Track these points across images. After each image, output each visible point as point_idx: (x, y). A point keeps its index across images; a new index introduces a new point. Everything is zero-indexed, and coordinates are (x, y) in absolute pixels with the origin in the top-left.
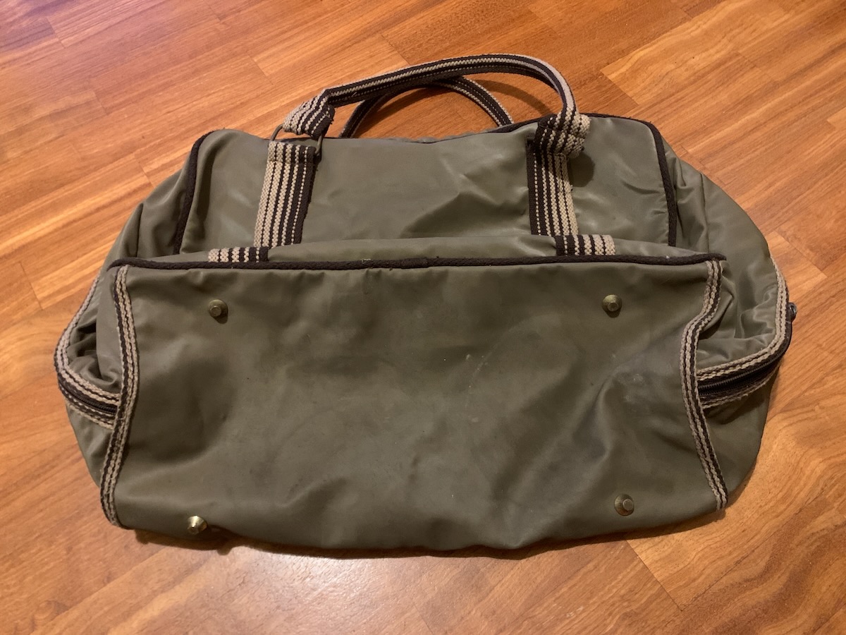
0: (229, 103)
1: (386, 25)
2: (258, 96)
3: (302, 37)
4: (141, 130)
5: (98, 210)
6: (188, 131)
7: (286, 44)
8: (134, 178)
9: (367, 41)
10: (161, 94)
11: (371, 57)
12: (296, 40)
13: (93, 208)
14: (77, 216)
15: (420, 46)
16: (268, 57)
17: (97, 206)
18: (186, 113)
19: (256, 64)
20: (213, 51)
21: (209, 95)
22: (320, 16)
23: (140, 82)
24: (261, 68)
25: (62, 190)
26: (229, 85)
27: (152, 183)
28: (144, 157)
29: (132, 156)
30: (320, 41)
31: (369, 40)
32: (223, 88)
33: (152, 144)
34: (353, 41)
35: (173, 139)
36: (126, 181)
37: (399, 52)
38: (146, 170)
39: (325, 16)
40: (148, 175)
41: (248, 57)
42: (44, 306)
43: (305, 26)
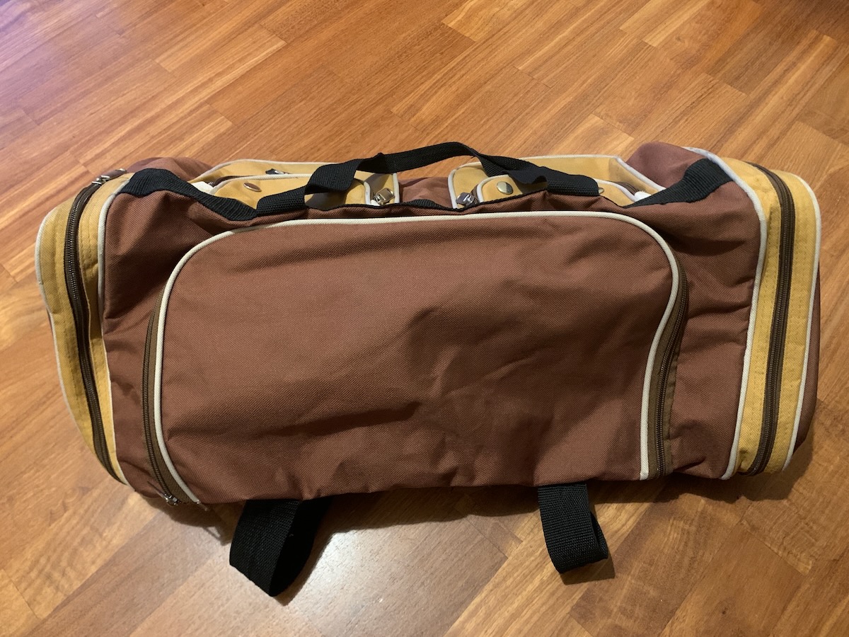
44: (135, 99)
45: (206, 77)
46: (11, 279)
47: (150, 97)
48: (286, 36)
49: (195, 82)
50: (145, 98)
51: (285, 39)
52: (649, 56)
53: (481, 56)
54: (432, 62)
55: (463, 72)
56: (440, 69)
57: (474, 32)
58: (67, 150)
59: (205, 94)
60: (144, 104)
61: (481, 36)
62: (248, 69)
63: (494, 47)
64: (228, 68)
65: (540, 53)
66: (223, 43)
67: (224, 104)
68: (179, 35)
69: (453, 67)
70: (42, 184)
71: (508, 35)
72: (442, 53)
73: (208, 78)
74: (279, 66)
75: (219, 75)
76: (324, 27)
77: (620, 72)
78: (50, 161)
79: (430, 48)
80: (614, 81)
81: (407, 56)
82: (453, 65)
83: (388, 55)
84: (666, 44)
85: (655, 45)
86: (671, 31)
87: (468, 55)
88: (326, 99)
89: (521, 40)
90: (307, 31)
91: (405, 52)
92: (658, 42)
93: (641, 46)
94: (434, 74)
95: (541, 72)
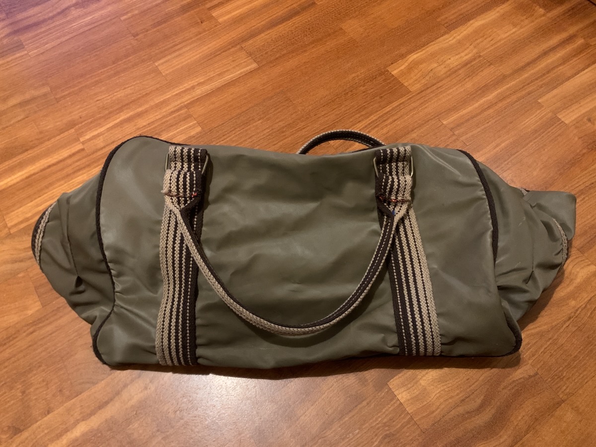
0: (138, 94)
1: (244, 40)
2: (157, 89)
3: (188, 48)
4: (79, 113)
5: (49, 167)
6: (110, 113)
7: (177, 53)
8: (73, 145)
9: (231, 50)
10: (93, 88)
11: (233, 61)
12: (184, 50)
13: (46, 165)
14: (36, 171)
15: (266, 53)
16: (165, 62)
17: (48, 164)
18: (109, 101)
19: (157, 67)
20: (129, 58)
21: (125, 88)
22: (200, 34)
23: (80, 80)
24: (160, 69)
25: (26, 154)
26: (138, 82)
27: (86, 149)
28: (81, 131)
29: (73, 130)
30: (200, 51)
31: (233, 49)
32: (135, 83)
33: (86, 122)
34: (222, 50)
35: (100, 118)
36: (69, 147)
37: (252, 58)
38: (82, 140)
39: (204, 34)
40: (83, 143)
41: (152, 62)
42: (12, 231)
43: (190, 41)
44: (133, 93)
45: (190, 84)
46: (7, 229)
47: (144, 93)
48: (259, 60)
49: (181, 87)
50: (140, 94)
51: (258, 63)
52: (559, 132)
53: (414, 105)
54: (372, 104)
55: (395, 117)
56: (377, 111)
57: (413, 83)
58: (73, 128)
59: (187, 99)
60: (139, 98)
61: (417, 87)
62: (223, 84)
63: (427, 98)
64: (208, 80)
65: (464, 112)
66: (209, 58)
67: (199, 110)
68: (178, 45)
69: (389, 111)
70: (48, 153)
71: (440, 90)
72: (382, 97)
73: (192, 85)
74: (248, 85)
75: (200, 84)
76: (290, 56)
77: (531, 141)
78: (59, 135)
79: (372, 90)
80: (524, 149)
81: (352, 94)
82: (388, 110)
83: (337, 91)
84: (577, 123)
85: (567, 122)
86: (584, 111)
87: (403, 103)
88: (280, 121)
89: (450, 97)
90: (277, 59)
91: (351, 91)
92: (570, 120)
93: (554, 121)
94: (371, 115)
95: (462, 130)
